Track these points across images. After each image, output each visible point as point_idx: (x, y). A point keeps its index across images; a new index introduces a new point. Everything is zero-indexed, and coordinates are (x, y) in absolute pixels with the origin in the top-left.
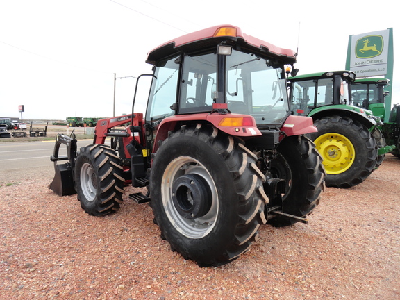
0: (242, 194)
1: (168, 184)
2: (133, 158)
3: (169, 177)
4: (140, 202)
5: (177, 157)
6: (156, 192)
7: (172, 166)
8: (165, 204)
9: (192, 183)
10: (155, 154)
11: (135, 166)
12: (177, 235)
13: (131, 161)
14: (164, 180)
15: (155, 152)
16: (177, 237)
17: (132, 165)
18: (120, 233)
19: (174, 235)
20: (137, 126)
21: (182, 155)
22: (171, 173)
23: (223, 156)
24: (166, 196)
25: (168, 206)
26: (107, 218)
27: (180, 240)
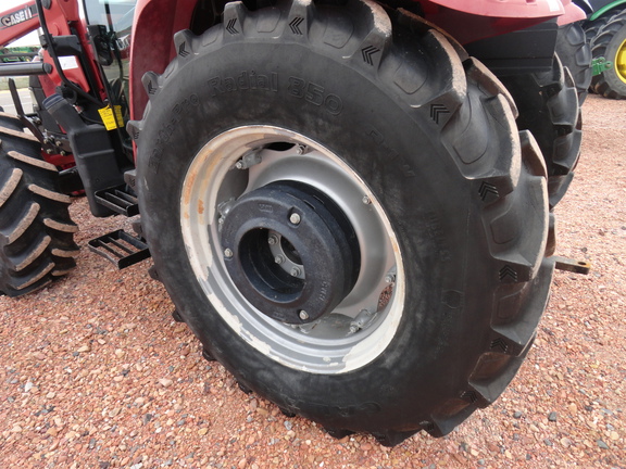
0: (516, 258)
1: (200, 217)
2: (76, 137)
3: (202, 197)
4: (124, 263)
5: (223, 129)
6: (166, 243)
7: (209, 161)
8: (200, 274)
9: (295, 218)
10: (140, 125)
11: (87, 161)
12: (255, 359)
13: (72, 145)
14: (185, 207)
15: (138, 117)
16: (255, 365)
17: (77, 158)
18: (85, 347)
19: (244, 359)
20: (66, 34)
21: (242, 121)
22: (204, 184)
23: (435, 115)
24: (200, 252)
25: (211, 278)
26: (45, 296)
27: (268, 376)
